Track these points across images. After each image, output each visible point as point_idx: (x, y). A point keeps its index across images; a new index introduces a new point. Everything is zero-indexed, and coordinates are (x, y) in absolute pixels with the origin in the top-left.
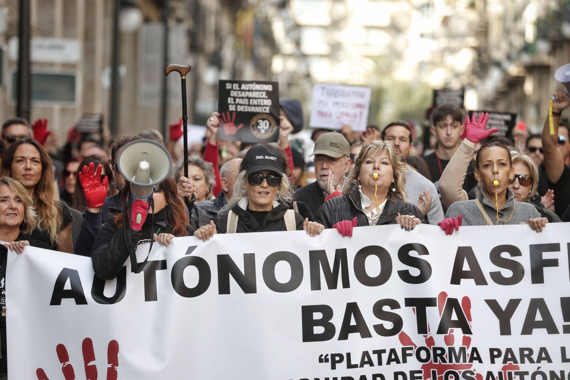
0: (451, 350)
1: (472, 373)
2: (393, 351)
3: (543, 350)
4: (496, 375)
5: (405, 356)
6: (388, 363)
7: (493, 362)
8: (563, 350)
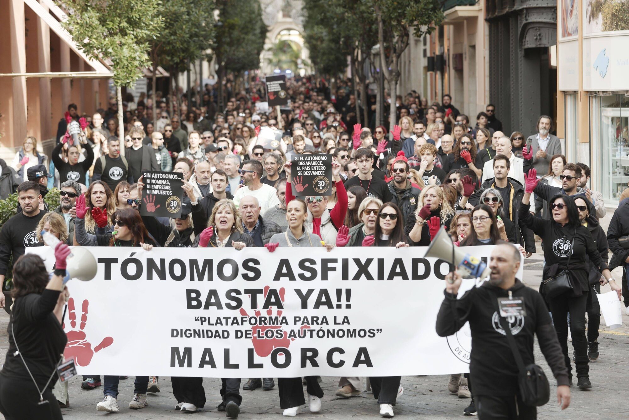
0: (270, 318)
1: (281, 331)
2: (235, 318)
3: (325, 318)
4: (296, 332)
5: (242, 321)
6: (232, 324)
7: (295, 324)
8: (335, 318)
